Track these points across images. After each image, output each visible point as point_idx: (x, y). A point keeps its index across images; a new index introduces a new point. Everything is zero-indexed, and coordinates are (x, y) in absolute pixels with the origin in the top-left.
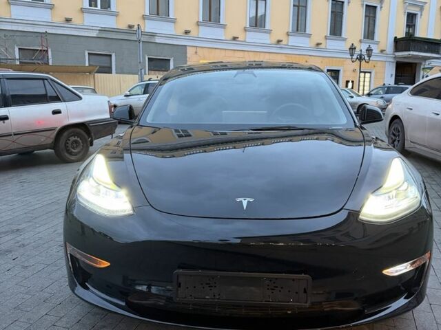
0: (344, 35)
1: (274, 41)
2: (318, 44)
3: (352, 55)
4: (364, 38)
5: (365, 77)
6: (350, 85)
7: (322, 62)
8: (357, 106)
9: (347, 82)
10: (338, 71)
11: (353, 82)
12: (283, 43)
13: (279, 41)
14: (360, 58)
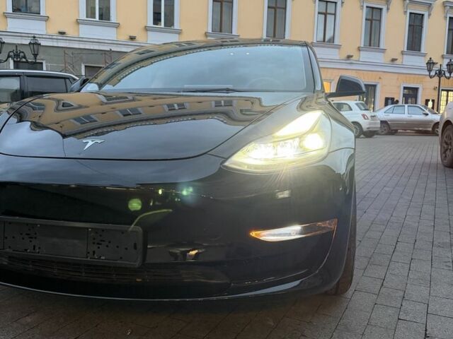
0: (423, 50)
1: (344, 56)
2: (393, 60)
3: (430, 70)
4: (447, 53)
5: (447, 96)
6: (430, 104)
7: (398, 79)
8: (433, 124)
9: (427, 101)
10: (416, 89)
11: (433, 101)
12: (353, 58)
13: (349, 57)
14: (440, 74)
